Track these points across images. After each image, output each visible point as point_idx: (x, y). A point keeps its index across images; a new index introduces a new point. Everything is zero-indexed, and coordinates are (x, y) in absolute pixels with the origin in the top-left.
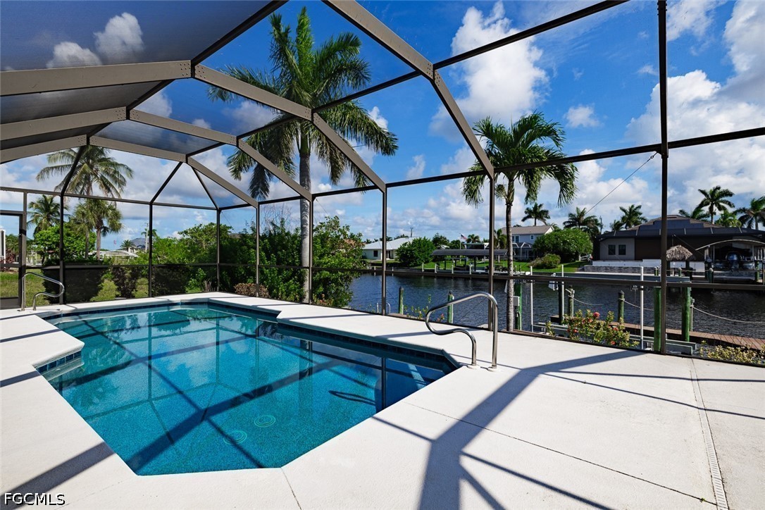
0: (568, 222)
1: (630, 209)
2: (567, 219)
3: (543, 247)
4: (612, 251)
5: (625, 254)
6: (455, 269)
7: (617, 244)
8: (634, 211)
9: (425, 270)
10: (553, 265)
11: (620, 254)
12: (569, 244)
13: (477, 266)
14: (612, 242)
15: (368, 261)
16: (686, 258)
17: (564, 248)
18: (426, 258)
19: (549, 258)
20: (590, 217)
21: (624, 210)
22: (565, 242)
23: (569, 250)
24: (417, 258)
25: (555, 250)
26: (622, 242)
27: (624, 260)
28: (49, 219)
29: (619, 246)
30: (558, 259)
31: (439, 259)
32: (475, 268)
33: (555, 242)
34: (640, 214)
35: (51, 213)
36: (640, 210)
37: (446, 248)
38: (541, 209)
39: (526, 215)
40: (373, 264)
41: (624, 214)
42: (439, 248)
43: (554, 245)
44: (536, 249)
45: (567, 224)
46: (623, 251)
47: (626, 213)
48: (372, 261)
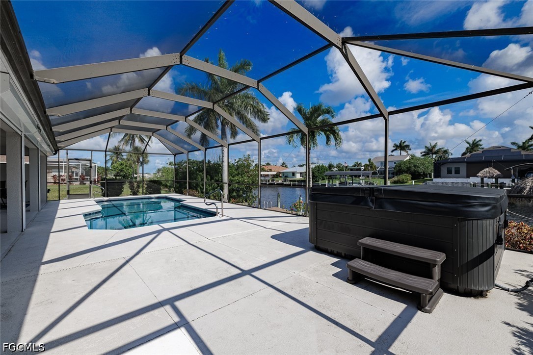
0: (424, 152)
1: (473, 142)
2: (424, 150)
3: (400, 170)
4: (449, 172)
5: (459, 173)
6: (339, 184)
7: (453, 167)
8: (476, 143)
9: (322, 184)
10: (405, 181)
11: (455, 173)
12: (418, 167)
13: (354, 181)
14: (450, 166)
15: (289, 179)
16: (494, 176)
17: (414, 170)
18: (323, 177)
19: (402, 177)
20: (440, 149)
21: (468, 143)
22: (415, 166)
23: (418, 172)
24: (317, 177)
25: (408, 170)
26: (457, 165)
27: (457, 178)
28: (117, 158)
29: (455, 168)
30: (409, 176)
31: (330, 177)
32: (352, 183)
33: (408, 166)
34: (481, 145)
35: (119, 155)
36: (481, 143)
37: (336, 171)
38: (405, 144)
39: (395, 148)
40: (290, 181)
41: (468, 145)
42: (332, 171)
43: (407, 168)
44: (396, 171)
45: (423, 154)
46: (457, 171)
47: (470, 145)
48: (291, 179)
